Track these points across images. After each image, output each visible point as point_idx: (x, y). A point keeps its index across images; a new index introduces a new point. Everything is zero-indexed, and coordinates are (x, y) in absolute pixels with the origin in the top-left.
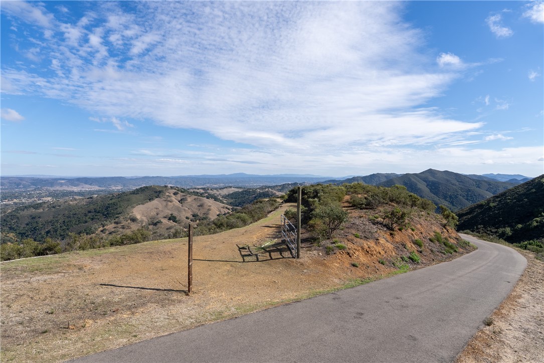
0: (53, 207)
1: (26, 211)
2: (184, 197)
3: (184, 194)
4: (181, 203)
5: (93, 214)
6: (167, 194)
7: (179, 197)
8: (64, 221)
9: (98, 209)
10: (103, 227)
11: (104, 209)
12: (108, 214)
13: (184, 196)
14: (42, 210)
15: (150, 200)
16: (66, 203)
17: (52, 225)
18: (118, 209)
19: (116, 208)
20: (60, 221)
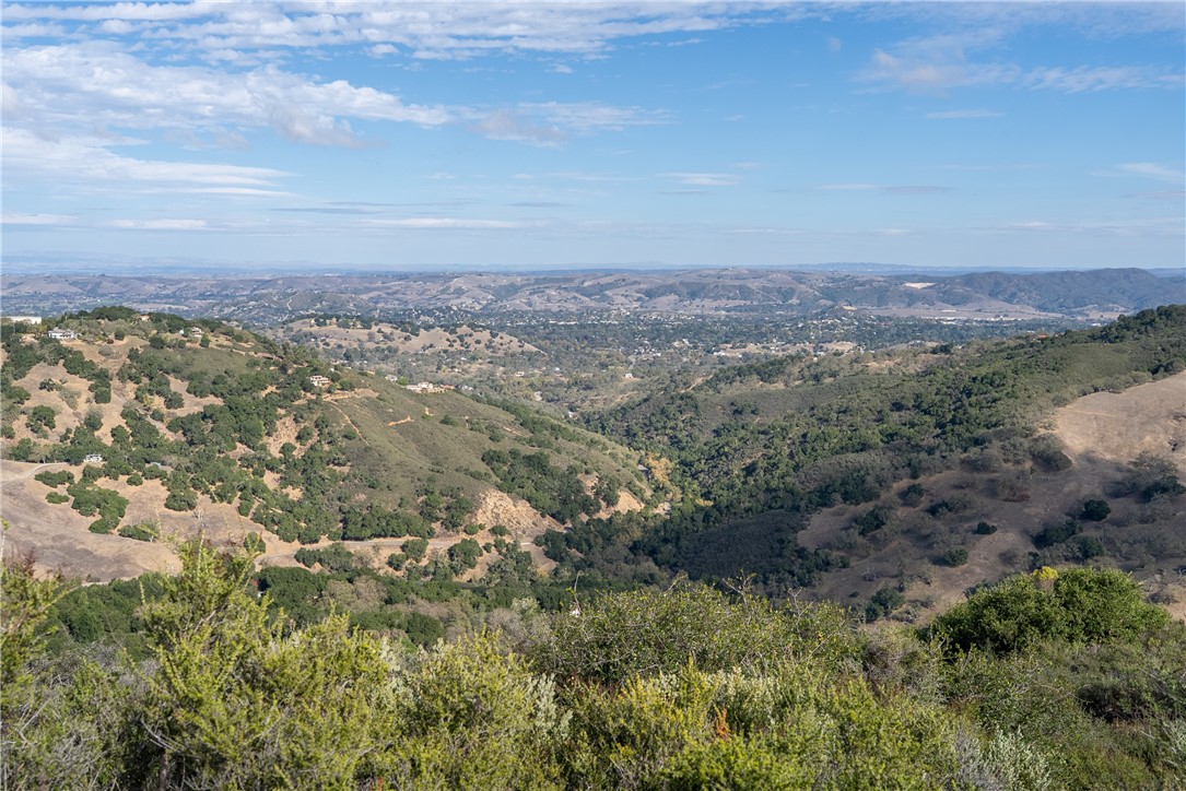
1: (735, 384)
5: (906, 415)
8: (804, 436)
9: (931, 397)
10: (914, 477)
11: (949, 400)
12: (953, 421)
14: (781, 386)
17: (765, 446)
18: (1000, 406)
19: (995, 401)
20: (795, 433)
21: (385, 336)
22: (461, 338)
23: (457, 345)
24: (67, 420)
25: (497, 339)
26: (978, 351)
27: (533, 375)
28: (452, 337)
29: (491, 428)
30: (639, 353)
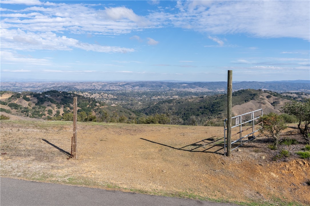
0: (179, 103)
1: (164, 104)
2: (277, 101)
3: (277, 98)
4: (274, 106)
5: (203, 109)
6: (261, 97)
7: (272, 100)
8: (185, 113)
9: (207, 106)
11: (210, 107)
12: (213, 110)
13: (277, 99)
14: (172, 104)
15: (246, 101)
16: (186, 100)
18: (221, 107)
19: (219, 107)
20: (183, 113)
21: (86, 95)
22: (102, 95)
23: (101, 97)
24: (54, 113)
25: (109, 96)
26: (208, 98)
27: (119, 103)
28: (100, 95)
29: (129, 113)
30: (137, 98)
